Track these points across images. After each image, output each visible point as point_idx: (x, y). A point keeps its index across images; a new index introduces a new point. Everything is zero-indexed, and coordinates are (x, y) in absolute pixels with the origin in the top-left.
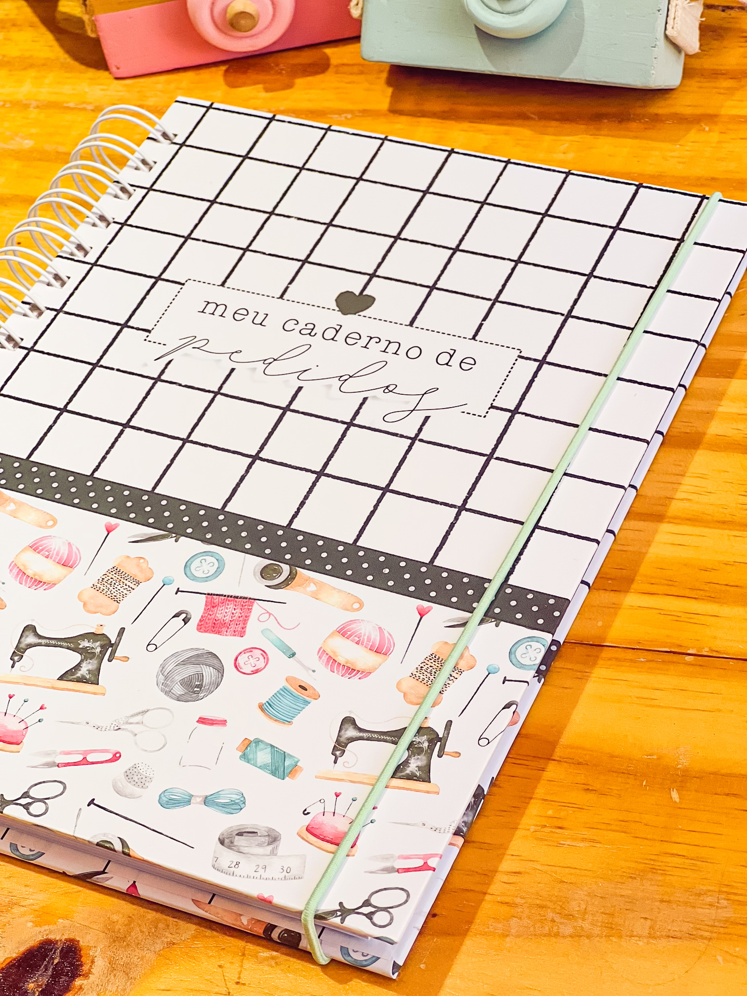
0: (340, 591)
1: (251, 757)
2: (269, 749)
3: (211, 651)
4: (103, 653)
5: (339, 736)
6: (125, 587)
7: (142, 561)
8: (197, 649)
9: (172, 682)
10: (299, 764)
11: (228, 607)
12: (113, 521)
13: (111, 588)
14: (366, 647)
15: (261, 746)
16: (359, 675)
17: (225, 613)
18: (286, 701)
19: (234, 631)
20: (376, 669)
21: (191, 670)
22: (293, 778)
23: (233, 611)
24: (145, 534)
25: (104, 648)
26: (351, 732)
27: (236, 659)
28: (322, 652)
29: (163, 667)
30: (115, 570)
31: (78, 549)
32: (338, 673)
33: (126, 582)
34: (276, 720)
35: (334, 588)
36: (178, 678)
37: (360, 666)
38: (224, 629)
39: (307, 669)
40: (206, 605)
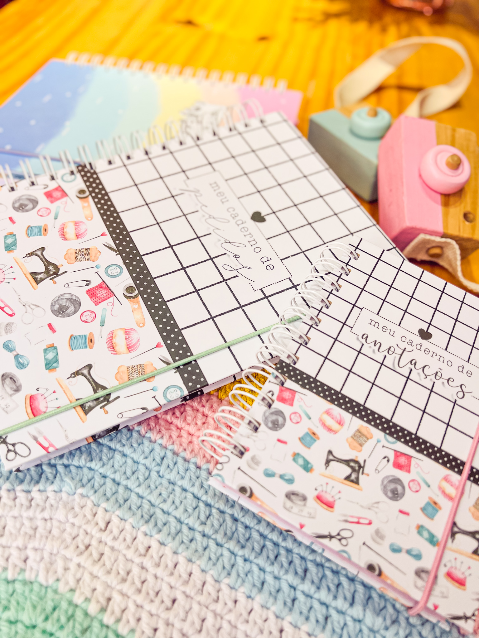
0: (143, 315)
1: (47, 352)
2: (55, 354)
3: (81, 302)
4: (52, 275)
5: (81, 370)
6: (84, 258)
7: (99, 253)
8: (78, 298)
9: (58, 303)
10: (57, 369)
11: (104, 291)
12: (107, 233)
13: (80, 255)
14: (127, 343)
15: (55, 351)
16: (113, 352)
17: (101, 293)
18: (81, 341)
19: (96, 302)
20: (120, 354)
21: (67, 304)
22: (49, 372)
23: (104, 294)
24: (110, 245)
25: (54, 273)
26: (85, 372)
27: (85, 311)
28: (112, 333)
29: (62, 295)
30: (88, 250)
31: (87, 234)
32: (107, 345)
33: (86, 256)
34: (70, 345)
35: (142, 312)
36: (61, 303)
37: (117, 348)
38: (94, 298)
39: (101, 334)
40: (99, 285)
